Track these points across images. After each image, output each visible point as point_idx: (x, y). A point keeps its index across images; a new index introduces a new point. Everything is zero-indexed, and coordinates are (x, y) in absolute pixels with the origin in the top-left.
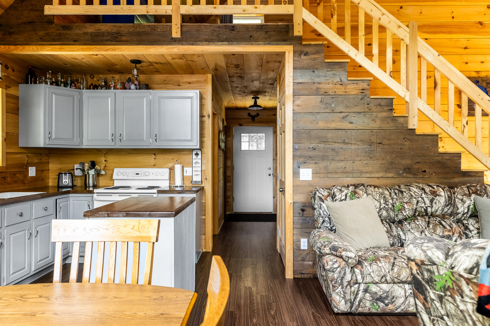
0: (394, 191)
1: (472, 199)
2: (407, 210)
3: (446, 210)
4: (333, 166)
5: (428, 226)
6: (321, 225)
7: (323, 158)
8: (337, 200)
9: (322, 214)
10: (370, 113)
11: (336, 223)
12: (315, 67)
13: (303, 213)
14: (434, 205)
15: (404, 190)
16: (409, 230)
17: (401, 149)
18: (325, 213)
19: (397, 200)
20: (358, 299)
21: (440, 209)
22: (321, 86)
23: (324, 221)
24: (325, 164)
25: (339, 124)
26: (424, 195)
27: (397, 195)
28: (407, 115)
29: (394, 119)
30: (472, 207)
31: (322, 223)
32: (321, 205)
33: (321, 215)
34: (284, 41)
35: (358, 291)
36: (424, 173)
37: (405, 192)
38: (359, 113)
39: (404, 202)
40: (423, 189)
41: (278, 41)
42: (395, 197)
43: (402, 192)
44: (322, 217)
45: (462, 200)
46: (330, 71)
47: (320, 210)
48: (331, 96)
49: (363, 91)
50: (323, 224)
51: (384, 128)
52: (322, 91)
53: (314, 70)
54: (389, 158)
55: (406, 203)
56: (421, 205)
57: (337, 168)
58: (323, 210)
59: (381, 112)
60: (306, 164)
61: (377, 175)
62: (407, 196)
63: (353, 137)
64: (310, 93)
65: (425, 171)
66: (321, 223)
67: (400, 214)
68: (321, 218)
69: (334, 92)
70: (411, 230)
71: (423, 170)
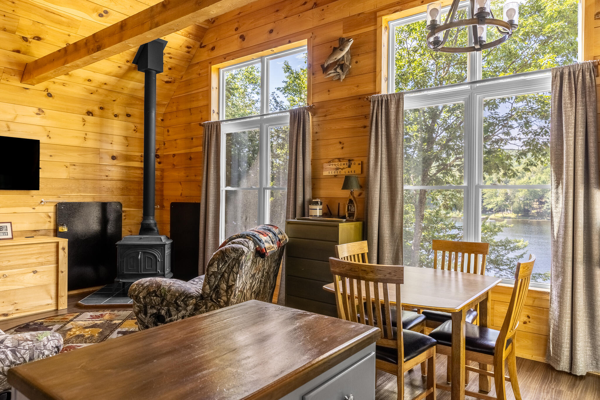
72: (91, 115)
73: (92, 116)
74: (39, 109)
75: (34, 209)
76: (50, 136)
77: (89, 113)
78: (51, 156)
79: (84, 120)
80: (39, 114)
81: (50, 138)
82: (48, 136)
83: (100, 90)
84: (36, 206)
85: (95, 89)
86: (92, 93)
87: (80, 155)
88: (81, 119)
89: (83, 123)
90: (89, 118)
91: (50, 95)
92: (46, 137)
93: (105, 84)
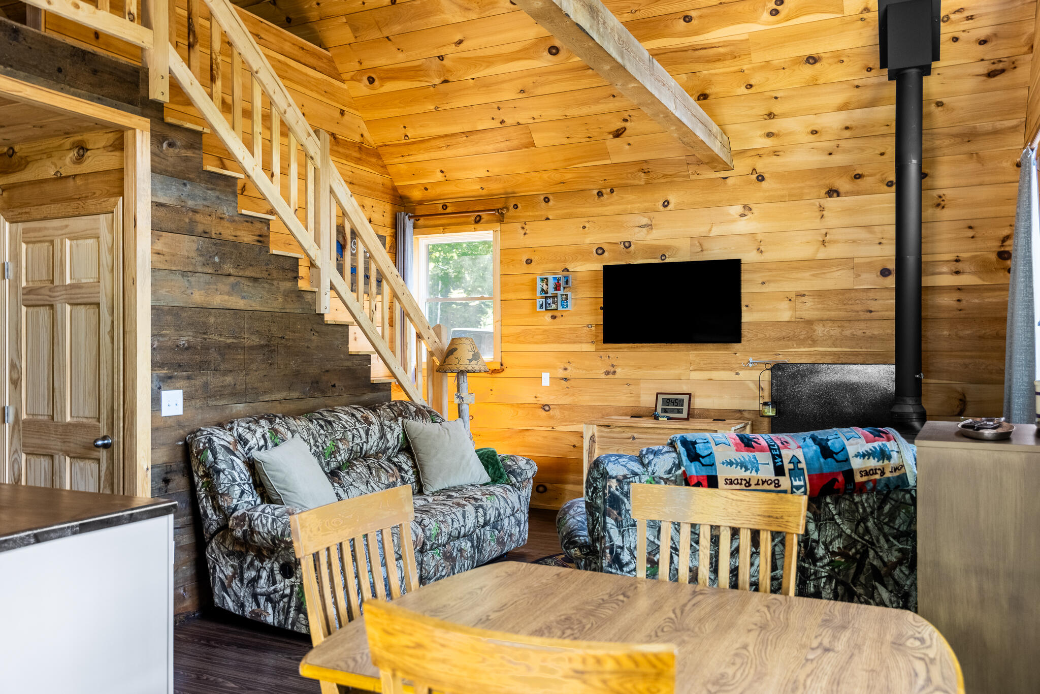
0: (318, 423)
1: (400, 425)
2: (342, 452)
3: (380, 445)
4: (216, 381)
5: (371, 473)
6: (238, 501)
7: (202, 366)
8: (253, 448)
9: (238, 479)
10: (269, 281)
11: (281, 489)
12: (187, 175)
13: (166, 486)
14: (370, 439)
15: (332, 419)
16: (352, 485)
17: (308, 347)
18: (242, 475)
19: (326, 437)
20: (290, 621)
21: (375, 444)
22: (198, 217)
23: (242, 493)
24: (205, 378)
25: (226, 297)
26: (358, 425)
27: (325, 428)
28: (316, 290)
29: (300, 294)
30: (401, 436)
31: (241, 496)
32: (232, 461)
33: (236, 481)
34: (129, 103)
35: (289, 607)
36: (334, 389)
37: (334, 422)
38: (255, 279)
39: (337, 440)
40: (353, 415)
41: (119, 99)
42: (322, 432)
43: (330, 423)
44: (238, 485)
45: (390, 427)
46: (212, 189)
47: (234, 471)
48: (213, 240)
49: (261, 239)
50: (243, 498)
51: (288, 311)
52: (200, 228)
53: (185, 181)
54: (294, 364)
55: (340, 440)
56: (357, 441)
57: (222, 386)
58: (238, 470)
59: (285, 280)
60: (174, 380)
61: (279, 396)
62: (340, 429)
63: (246, 326)
64: (178, 230)
65: (334, 386)
66: (238, 496)
67: (334, 459)
68: (237, 488)
69: (218, 233)
70: (353, 483)
71: (333, 384)
72: (835, 195)
73: (838, 196)
74: (744, 207)
75: (737, 374)
76: (762, 248)
77: (832, 192)
78: (763, 283)
79: (822, 209)
80: (745, 215)
81: (761, 252)
82: (758, 249)
83: (843, 144)
84: (741, 369)
85: (834, 144)
86: (830, 154)
87: (813, 275)
88: (816, 208)
89: (819, 214)
90: (833, 202)
91: (761, 178)
92: (755, 251)
93: (847, 128)
